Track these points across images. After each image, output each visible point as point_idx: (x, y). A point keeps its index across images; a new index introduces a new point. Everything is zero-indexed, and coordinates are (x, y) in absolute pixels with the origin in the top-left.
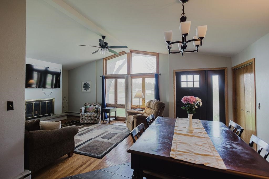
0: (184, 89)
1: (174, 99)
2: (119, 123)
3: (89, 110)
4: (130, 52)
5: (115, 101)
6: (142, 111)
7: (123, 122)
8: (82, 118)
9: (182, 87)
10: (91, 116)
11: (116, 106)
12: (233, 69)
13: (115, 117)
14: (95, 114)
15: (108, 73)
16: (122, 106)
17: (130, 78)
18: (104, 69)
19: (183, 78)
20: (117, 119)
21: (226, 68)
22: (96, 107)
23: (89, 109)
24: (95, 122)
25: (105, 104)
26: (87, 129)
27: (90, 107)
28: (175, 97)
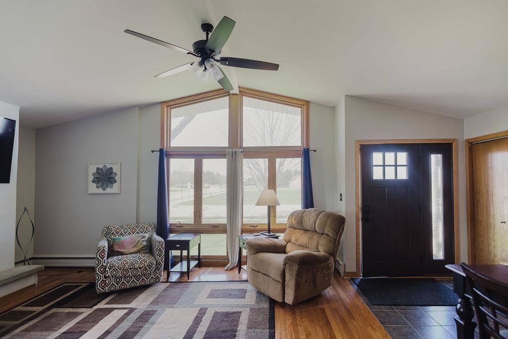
0: (378, 182)
1: (357, 205)
2: (210, 273)
3: (125, 248)
4: (238, 92)
5: (195, 216)
6: (277, 238)
7: (220, 269)
8: (105, 277)
9: (374, 178)
10: (136, 266)
11: (198, 228)
12: (469, 143)
13: (198, 258)
14: (147, 259)
15: (177, 142)
16: (215, 229)
17: (240, 156)
18: (164, 131)
19: (377, 157)
20: (203, 263)
21: (455, 140)
22: (144, 237)
23: (122, 245)
24: (148, 283)
25: (168, 225)
26: (131, 310)
27: (126, 238)
28: (358, 202)
